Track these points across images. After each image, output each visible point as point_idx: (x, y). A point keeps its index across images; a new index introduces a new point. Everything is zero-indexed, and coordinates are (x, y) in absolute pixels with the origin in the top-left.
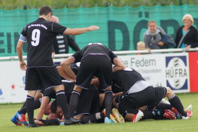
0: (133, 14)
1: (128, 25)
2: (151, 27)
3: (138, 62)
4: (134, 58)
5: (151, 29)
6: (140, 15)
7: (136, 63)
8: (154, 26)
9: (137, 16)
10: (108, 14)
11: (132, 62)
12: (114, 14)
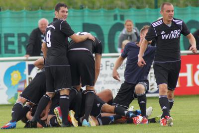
0: (109, 16)
1: (103, 28)
2: (128, 26)
3: (112, 65)
4: (108, 61)
5: (128, 29)
6: (115, 17)
7: (111, 66)
8: (130, 25)
9: (112, 18)
10: (83, 16)
11: (107, 65)
12: (89, 16)
